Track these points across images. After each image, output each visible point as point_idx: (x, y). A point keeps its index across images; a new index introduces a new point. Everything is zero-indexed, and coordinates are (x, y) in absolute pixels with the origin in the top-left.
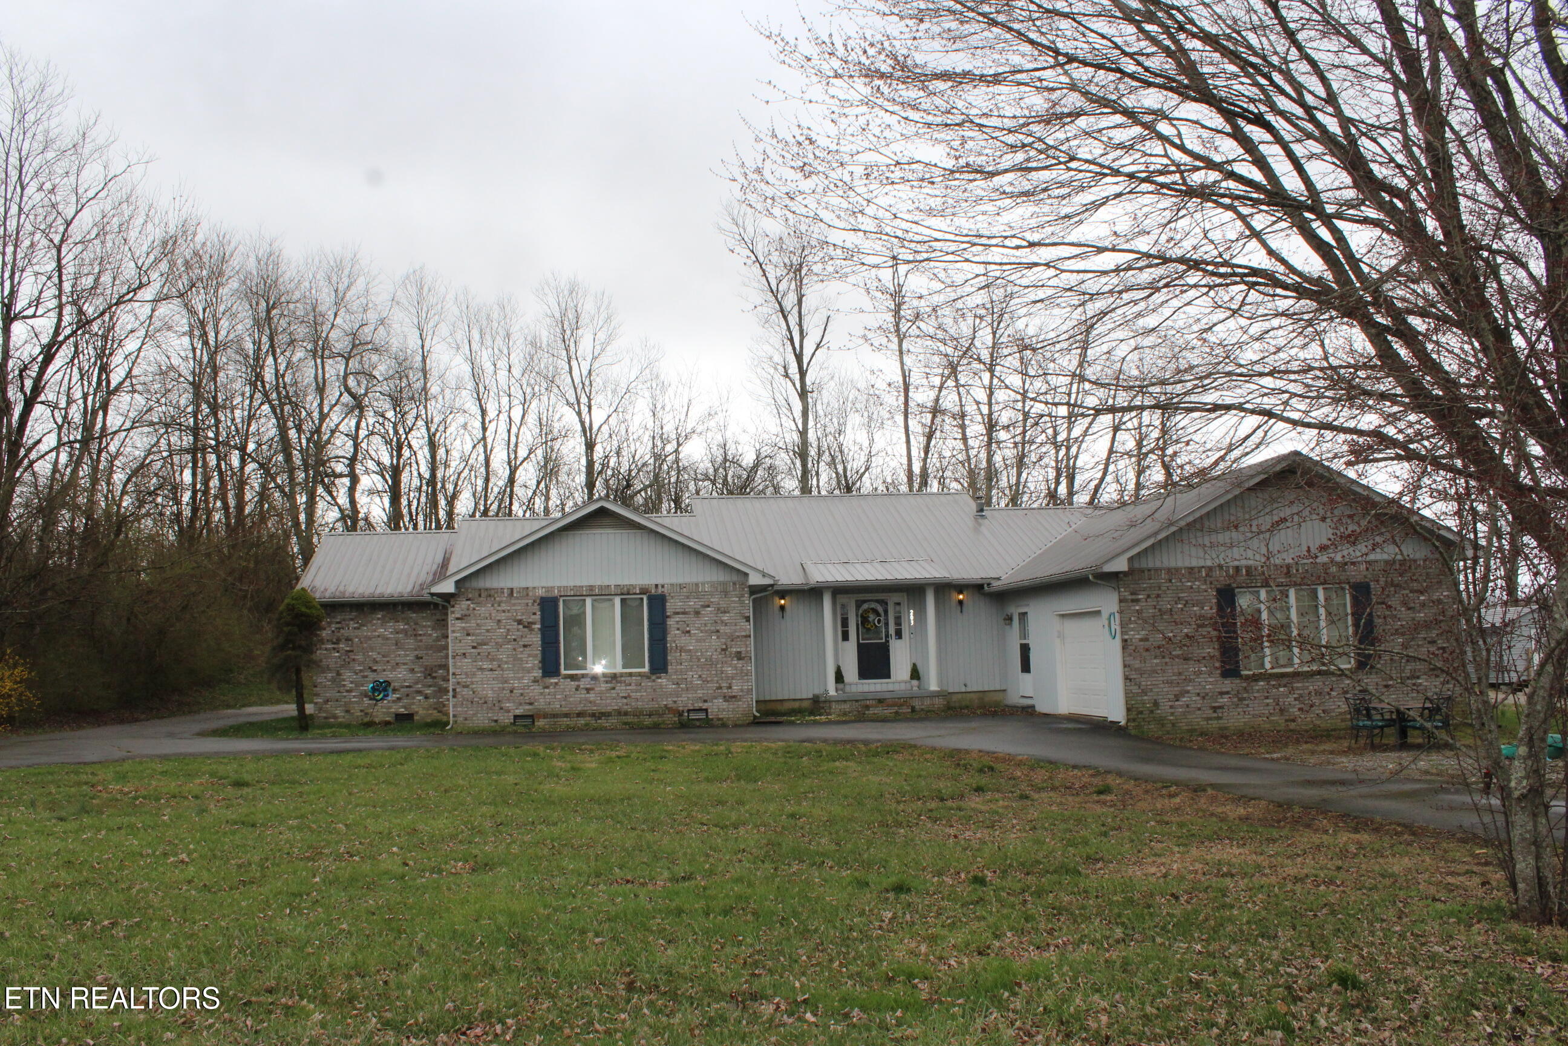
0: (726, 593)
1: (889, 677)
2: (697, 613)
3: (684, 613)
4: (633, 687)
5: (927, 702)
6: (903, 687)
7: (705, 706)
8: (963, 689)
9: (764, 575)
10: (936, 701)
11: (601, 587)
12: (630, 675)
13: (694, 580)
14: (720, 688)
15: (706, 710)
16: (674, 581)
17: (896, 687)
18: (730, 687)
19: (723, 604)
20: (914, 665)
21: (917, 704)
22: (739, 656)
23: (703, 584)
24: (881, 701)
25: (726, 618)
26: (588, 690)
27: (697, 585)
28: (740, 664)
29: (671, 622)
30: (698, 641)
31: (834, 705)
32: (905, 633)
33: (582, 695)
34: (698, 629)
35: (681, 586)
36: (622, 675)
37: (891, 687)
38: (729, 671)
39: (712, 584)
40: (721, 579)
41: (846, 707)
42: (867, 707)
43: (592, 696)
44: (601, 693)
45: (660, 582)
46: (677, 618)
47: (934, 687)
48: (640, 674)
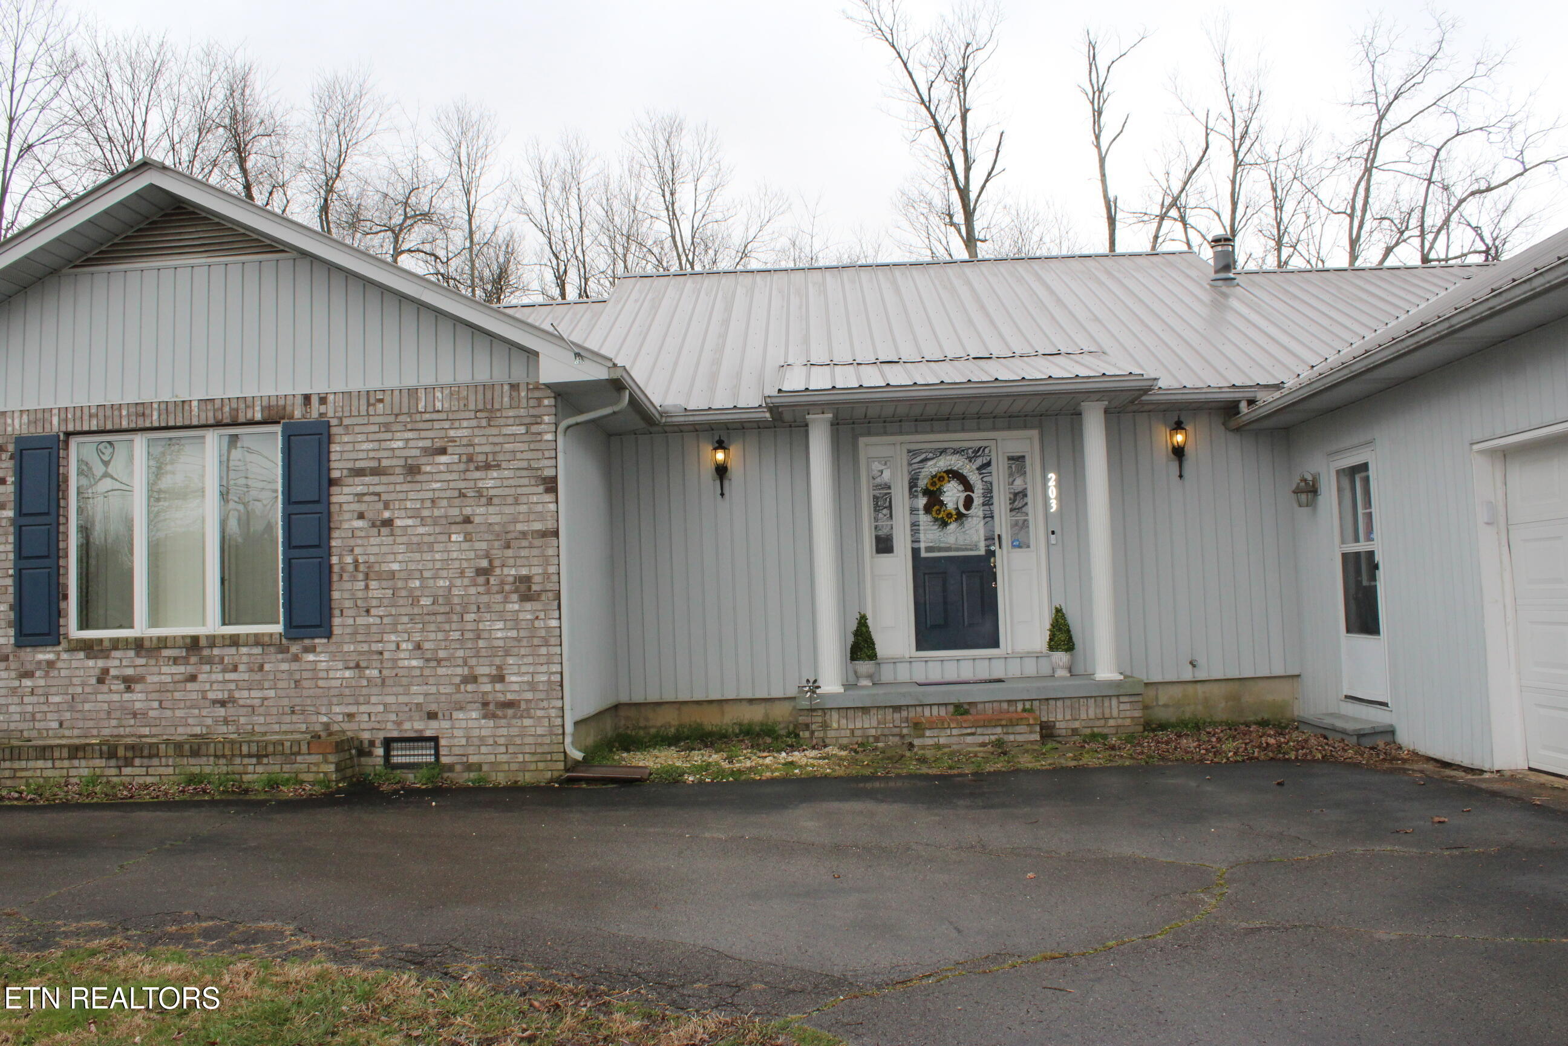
0: (490, 414)
1: (996, 644)
2: (412, 470)
3: (376, 472)
4: (242, 675)
5: (1090, 712)
6: (1030, 668)
7: (431, 729)
8: (1188, 674)
9: (580, 353)
10: (1114, 708)
11: (166, 407)
12: (234, 641)
13: (410, 381)
14: (474, 679)
15: (435, 739)
16: (356, 385)
17: (1014, 669)
18: (500, 678)
19: (483, 448)
20: (1058, 611)
21: (1061, 718)
22: (525, 588)
23: (430, 390)
24: (960, 709)
25: (489, 481)
26: (129, 682)
27: (413, 392)
28: (527, 612)
29: (341, 496)
30: (419, 547)
31: (834, 720)
32: (1037, 532)
33: (114, 694)
34: (416, 515)
35: (372, 399)
36: (213, 641)
37: (998, 671)
38: (499, 631)
39: (454, 391)
40: (483, 376)
41: (868, 724)
42: (918, 727)
43: (137, 698)
44: (162, 688)
45: (318, 388)
46: (359, 486)
47: (1106, 671)
48: (257, 640)
